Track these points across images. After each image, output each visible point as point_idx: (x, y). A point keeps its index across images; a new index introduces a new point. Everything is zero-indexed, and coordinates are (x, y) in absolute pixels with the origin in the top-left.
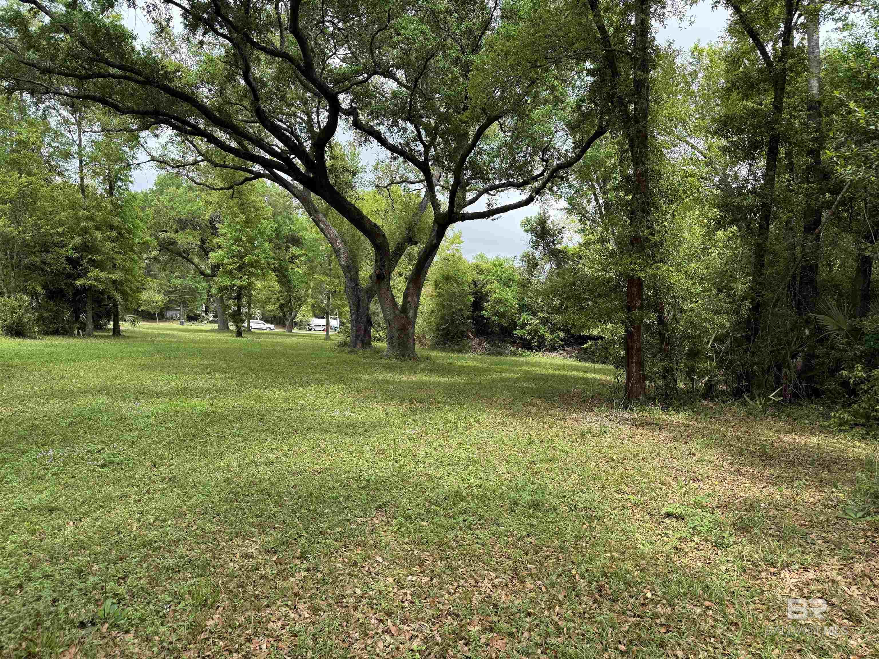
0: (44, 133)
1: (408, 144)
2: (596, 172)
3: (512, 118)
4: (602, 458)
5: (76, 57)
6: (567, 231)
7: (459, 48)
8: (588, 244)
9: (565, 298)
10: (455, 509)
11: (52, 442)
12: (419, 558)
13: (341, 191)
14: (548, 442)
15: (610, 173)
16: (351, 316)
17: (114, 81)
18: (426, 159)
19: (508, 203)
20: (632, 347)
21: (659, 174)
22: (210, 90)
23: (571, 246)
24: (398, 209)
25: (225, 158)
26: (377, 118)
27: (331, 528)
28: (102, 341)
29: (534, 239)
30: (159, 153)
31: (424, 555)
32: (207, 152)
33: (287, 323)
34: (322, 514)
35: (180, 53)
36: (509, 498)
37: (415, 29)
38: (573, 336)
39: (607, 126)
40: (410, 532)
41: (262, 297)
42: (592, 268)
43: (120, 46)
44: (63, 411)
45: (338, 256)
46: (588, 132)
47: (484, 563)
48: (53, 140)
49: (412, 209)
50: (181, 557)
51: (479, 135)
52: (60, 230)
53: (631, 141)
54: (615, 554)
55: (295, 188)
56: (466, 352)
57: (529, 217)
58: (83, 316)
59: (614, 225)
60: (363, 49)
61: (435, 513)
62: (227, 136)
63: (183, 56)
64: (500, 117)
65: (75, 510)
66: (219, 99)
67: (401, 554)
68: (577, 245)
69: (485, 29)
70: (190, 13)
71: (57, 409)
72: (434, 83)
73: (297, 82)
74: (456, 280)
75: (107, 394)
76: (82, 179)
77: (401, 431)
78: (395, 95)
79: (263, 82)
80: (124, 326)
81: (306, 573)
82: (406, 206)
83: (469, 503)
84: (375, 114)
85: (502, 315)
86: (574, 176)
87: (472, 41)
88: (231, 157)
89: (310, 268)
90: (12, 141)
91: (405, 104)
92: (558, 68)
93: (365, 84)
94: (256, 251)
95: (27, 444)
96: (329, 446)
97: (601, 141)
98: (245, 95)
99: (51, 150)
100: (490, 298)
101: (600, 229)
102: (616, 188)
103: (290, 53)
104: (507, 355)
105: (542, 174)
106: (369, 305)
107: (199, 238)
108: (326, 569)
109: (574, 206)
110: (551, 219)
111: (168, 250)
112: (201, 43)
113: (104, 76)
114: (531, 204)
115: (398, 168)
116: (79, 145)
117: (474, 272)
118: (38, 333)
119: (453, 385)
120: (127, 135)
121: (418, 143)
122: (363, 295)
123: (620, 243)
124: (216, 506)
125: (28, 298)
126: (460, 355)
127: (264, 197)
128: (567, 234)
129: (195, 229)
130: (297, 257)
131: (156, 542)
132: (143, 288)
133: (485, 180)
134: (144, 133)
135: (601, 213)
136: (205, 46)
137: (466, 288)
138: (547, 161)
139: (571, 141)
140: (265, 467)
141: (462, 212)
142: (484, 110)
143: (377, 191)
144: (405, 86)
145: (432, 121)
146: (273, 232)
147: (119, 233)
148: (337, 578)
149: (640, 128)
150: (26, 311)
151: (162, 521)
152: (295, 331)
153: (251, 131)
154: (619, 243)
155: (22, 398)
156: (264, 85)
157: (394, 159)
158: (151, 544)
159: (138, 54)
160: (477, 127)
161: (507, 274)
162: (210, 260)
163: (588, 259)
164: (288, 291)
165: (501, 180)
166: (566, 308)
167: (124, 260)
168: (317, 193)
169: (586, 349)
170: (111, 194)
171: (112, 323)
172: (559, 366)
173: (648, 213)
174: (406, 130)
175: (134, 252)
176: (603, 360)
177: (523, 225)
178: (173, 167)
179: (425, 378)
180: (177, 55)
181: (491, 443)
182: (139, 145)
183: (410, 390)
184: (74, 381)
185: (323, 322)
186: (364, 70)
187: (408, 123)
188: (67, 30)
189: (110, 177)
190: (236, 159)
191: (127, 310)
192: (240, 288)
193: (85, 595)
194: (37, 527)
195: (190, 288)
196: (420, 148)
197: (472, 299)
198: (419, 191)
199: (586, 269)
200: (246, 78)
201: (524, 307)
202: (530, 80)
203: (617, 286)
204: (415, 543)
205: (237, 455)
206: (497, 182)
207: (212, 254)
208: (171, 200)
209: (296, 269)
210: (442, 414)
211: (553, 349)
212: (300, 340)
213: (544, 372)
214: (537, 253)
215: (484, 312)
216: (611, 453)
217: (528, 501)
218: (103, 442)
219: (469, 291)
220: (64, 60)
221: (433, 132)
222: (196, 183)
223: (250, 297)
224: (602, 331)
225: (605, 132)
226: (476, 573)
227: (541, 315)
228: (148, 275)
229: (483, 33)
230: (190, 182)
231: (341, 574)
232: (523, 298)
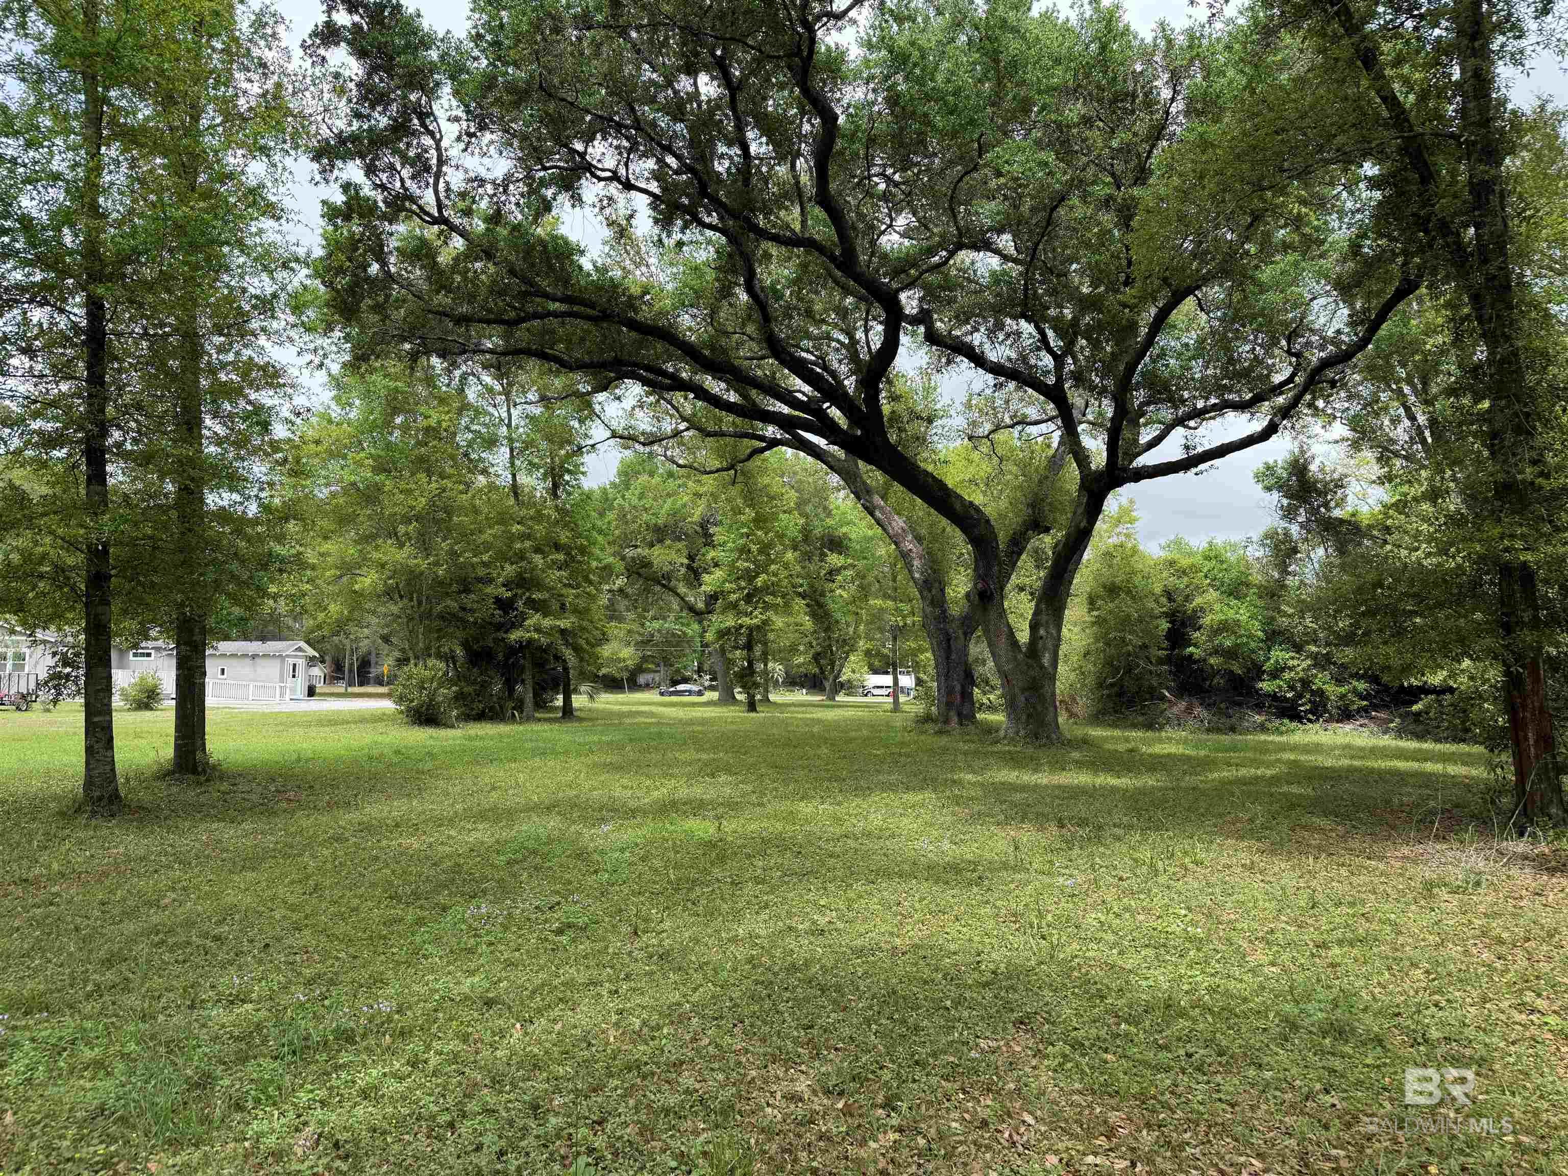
0: (460, 412)
1: (1024, 359)
2: (1404, 366)
3: (1221, 286)
4: (1474, 937)
5: (502, 293)
6: (1354, 483)
7: (1109, 179)
8: (1401, 506)
9: (1363, 614)
10: (1169, 1032)
11: (484, 892)
12: (1105, 1122)
13: (909, 454)
14: (1352, 904)
15: (1438, 363)
16: (936, 667)
17: (554, 322)
18: (1060, 380)
19: (1226, 441)
20: (1524, 707)
21: (1544, 354)
22: (694, 317)
23: (1364, 509)
24: (1010, 472)
25: (721, 421)
26: (967, 322)
27: (934, 1055)
28: (546, 726)
29: (1285, 502)
30: (623, 425)
31: (1114, 1117)
32: (694, 415)
33: (827, 685)
34: (917, 1028)
35: (647, 266)
36: (1278, 1014)
37: (1028, 161)
38: (1386, 689)
39: (1420, 276)
40: (1083, 1072)
41: (785, 643)
42: (1417, 549)
43: (562, 269)
44: (498, 842)
45: (909, 566)
46: (1378, 294)
47: (1236, 1140)
48: (472, 422)
49: (1036, 470)
50: (687, 1092)
51: (1159, 323)
52: (485, 558)
53: (1476, 299)
54: (1524, 1139)
55: (833, 456)
56: (1161, 728)
57: (1271, 462)
58: (519, 688)
59: (1456, 462)
60: (937, 210)
61: (1129, 1039)
62: (723, 385)
63: (653, 269)
64: (1198, 287)
65: (522, 1003)
66: (710, 328)
67: (1069, 1112)
68: (1378, 508)
69: (1158, 139)
70: (662, 202)
71: (489, 841)
72: (1067, 247)
73: (830, 284)
74: (1129, 592)
75: (559, 813)
76: (514, 476)
77: (1046, 880)
78: (997, 278)
79: (775, 291)
80: (579, 701)
81: (897, 1136)
82: (1024, 466)
83: (1195, 1021)
84: (963, 317)
85: (1231, 654)
86: (1357, 377)
87: (1132, 165)
88: (731, 418)
89: (862, 587)
90: (418, 430)
91: (1015, 292)
92: (1307, 186)
93: (944, 269)
94: (773, 567)
95: (450, 895)
96: (917, 905)
97: (1409, 304)
98: (749, 317)
99: (470, 436)
100: (1201, 621)
101: (1424, 473)
102: (1451, 391)
103: (816, 237)
104: (1247, 731)
105: (1290, 380)
106: (966, 646)
107: (685, 552)
108: (933, 1131)
109: (1364, 433)
110: (1317, 462)
111: (639, 575)
112: (680, 244)
113: (541, 317)
114: (1274, 437)
115: (1007, 402)
116: (509, 426)
117: (1165, 574)
118: (457, 718)
119: (1143, 792)
120: (577, 401)
121: (1043, 353)
122: (954, 629)
123: (1473, 497)
124: (736, 1005)
125: (442, 665)
126: (1149, 734)
127: (782, 476)
128: (1353, 489)
129: (679, 539)
130: (838, 570)
131: (646, 1064)
132: (604, 639)
133: (1175, 401)
134: (601, 397)
135: (1423, 441)
136: (685, 248)
137: (1151, 605)
138: (1298, 355)
139: (1346, 312)
140: (812, 939)
141: (1134, 464)
142: (1165, 280)
143: (971, 445)
144: (1015, 261)
145: (1066, 311)
146: (800, 532)
147: (568, 554)
148: (954, 1148)
149: (1492, 271)
150: (440, 686)
151: (652, 1029)
152: (841, 698)
153: (759, 373)
154: (1471, 495)
155: (439, 822)
156: (779, 296)
157: (998, 387)
158: (638, 1067)
159: (589, 275)
160: (1153, 311)
161: (1234, 574)
162: (703, 588)
163: (1406, 532)
164: (827, 629)
165: (1207, 399)
166: (1367, 633)
167: (577, 596)
168: (869, 461)
169: (1418, 714)
170: (555, 496)
171: (560, 697)
172: (1361, 749)
173: (1529, 433)
174: (1018, 334)
175: (591, 583)
176: (1461, 735)
177: (1259, 477)
178: (644, 444)
179: (1083, 778)
180: (644, 269)
181: (1229, 905)
182: (593, 415)
183: (1057, 801)
184: (511, 792)
185: (887, 680)
186: (941, 246)
187: (1023, 323)
188: (489, 255)
189: (553, 469)
190: (739, 420)
191: (584, 676)
192: (751, 629)
193: (546, 1147)
194: (470, 1030)
195: (674, 635)
196: (1047, 361)
197: (1165, 625)
198: (1047, 436)
199: (1404, 553)
200: (750, 290)
201: (1274, 636)
202: (1252, 213)
203: (1476, 584)
204: (1094, 1092)
205: (764, 916)
206: (1200, 404)
207: (706, 578)
208: (641, 496)
209: (838, 592)
210: (1124, 849)
211: (1346, 715)
212: (850, 713)
213: (1329, 763)
214: (1294, 529)
215: (1191, 649)
216: (1496, 927)
217: (1319, 1021)
218: (557, 893)
219: (1158, 610)
220: (486, 300)
221: (1069, 332)
222: (679, 466)
223: (765, 644)
224: (1453, 675)
225: (1417, 287)
226: (1222, 1158)
227: (1313, 649)
228: (611, 618)
229: (1153, 146)
230: (669, 465)
231: (961, 1143)
232: (1273, 619)
